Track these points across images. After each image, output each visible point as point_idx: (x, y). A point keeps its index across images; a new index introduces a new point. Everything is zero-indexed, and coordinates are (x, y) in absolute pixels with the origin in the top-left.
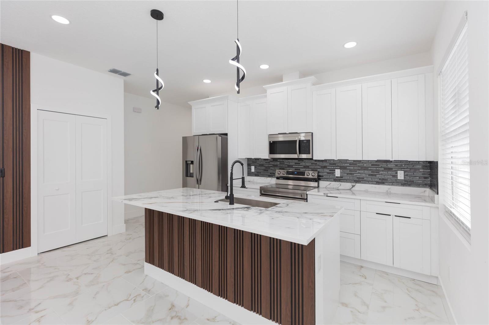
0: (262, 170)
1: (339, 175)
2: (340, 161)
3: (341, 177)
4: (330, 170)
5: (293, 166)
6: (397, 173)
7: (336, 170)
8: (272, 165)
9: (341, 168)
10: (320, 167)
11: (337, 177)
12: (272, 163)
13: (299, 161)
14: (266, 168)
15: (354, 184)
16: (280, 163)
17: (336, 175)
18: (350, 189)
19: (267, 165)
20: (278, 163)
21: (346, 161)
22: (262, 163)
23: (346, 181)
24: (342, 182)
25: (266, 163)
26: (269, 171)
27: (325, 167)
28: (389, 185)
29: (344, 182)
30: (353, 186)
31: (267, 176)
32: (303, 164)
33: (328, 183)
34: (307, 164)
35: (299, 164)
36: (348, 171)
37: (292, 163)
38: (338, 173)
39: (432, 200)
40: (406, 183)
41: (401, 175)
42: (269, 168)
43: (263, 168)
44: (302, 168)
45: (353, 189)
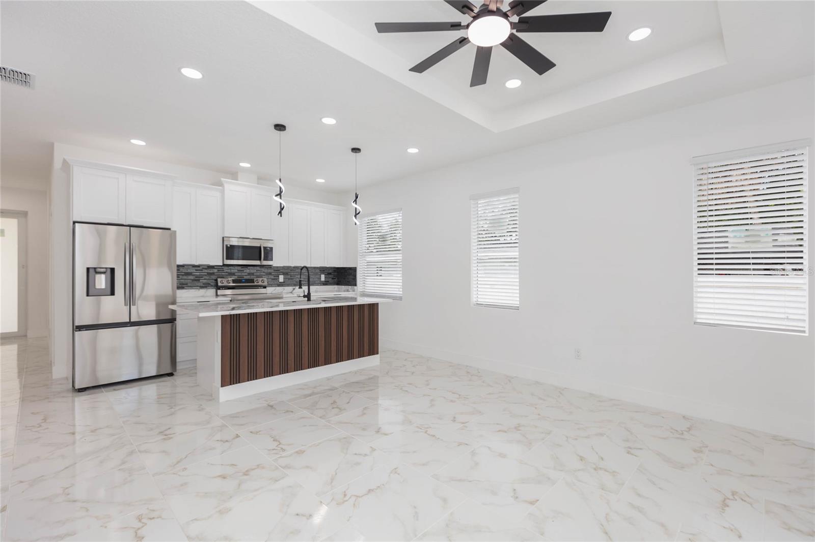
0: (189, 281)
1: (282, 281)
2: (284, 267)
3: (284, 282)
4: (275, 277)
5: (236, 274)
6: (321, 276)
7: (280, 276)
8: (206, 274)
9: (284, 274)
10: (265, 274)
11: (280, 282)
12: (206, 271)
13: (242, 268)
14: (196, 277)
15: (294, 287)
16: (218, 271)
17: (280, 281)
18: (291, 292)
19: (198, 274)
20: (216, 271)
21: (289, 267)
22: (189, 271)
23: (288, 285)
24: (284, 286)
25: (196, 270)
26: (201, 281)
27: (270, 274)
28: (316, 285)
29: (286, 286)
30: (294, 289)
31: (198, 288)
32: (247, 271)
33: (274, 288)
34: (252, 271)
35: (243, 271)
36: (289, 277)
37: (234, 270)
38: (281, 278)
39: (354, 291)
40: (326, 283)
41: (323, 278)
42: (202, 277)
43: (191, 277)
44: (246, 275)
45: (294, 291)
